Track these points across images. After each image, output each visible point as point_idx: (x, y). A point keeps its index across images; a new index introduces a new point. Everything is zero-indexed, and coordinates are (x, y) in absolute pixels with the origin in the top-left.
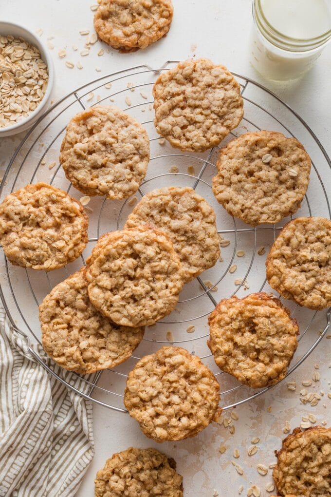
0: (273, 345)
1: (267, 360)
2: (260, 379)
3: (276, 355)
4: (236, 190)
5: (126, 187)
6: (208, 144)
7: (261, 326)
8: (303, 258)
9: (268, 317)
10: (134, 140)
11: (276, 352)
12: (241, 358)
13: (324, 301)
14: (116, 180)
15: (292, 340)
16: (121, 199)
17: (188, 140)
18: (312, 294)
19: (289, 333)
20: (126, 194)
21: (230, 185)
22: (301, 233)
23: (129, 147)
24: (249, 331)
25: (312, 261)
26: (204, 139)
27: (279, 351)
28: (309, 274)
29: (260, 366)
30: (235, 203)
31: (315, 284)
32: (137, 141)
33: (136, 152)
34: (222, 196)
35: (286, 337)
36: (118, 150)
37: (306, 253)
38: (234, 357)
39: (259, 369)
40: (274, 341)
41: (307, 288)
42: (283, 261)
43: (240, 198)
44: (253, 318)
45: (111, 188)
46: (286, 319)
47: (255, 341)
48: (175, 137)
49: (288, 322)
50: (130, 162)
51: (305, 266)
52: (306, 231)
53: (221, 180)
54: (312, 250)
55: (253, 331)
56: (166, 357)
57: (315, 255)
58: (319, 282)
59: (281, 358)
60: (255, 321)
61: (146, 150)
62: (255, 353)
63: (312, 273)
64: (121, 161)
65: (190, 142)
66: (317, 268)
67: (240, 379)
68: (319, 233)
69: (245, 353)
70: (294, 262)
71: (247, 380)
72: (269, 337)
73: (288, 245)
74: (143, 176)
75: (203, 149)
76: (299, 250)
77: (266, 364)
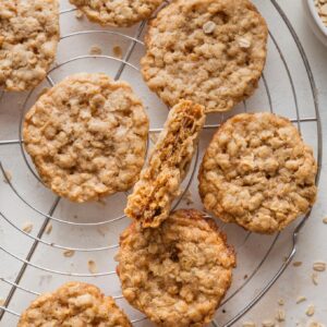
0: (199, 279)
1: (190, 297)
2: (179, 322)
3: (202, 292)
4: (171, 72)
5: (28, 74)
6: (135, 16)
7: (185, 253)
8: (245, 168)
9: (196, 242)
10: (38, 13)
11: (202, 288)
12: (156, 291)
13: (275, 222)
14: (16, 66)
15: (224, 274)
16: (22, 91)
17: (109, 11)
18: (259, 214)
19: (221, 265)
20: (28, 83)
21: (163, 66)
22: (242, 135)
23: (31, 22)
24: (171, 258)
25: (257, 171)
26: (130, 9)
27: (206, 288)
28: (254, 189)
29: (180, 305)
30: (172, 90)
31: (263, 201)
32: (41, 14)
33: (40, 28)
34: (155, 81)
35: (217, 270)
36: (17, 27)
37: (248, 161)
38: (148, 290)
39: (178, 308)
40: (201, 273)
41: (251, 207)
42: (219, 174)
43: (178, 83)
44: (177, 241)
45: (9, 77)
46: (220, 246)
47: (177, 272)
48: (91, 8)
49: (222, 250)
50: (32, 42)
51: (248, 178)
52: (248, 132)
53: (151, 61)
54: (256, 157)
55: (175, 258)
56: (69, 296)
57: (260, 163)
58: (267, 198)
59: (208, 296)
60: (179, 246)
61: (54, 25)
62: (175, 288)
63: (258, 186)
64: (22, 41)
65: (112, 14)
66: (263, 180)
67: (152, 319)
68: (264, 134)
69: (162, 286)
70: (233, 173)
71: (162, 321)
72: (195, 269)
73: (224, 152)
74: (50, 60)
75: (129, 23)
76: (239, 158)
77: (188, 303)
